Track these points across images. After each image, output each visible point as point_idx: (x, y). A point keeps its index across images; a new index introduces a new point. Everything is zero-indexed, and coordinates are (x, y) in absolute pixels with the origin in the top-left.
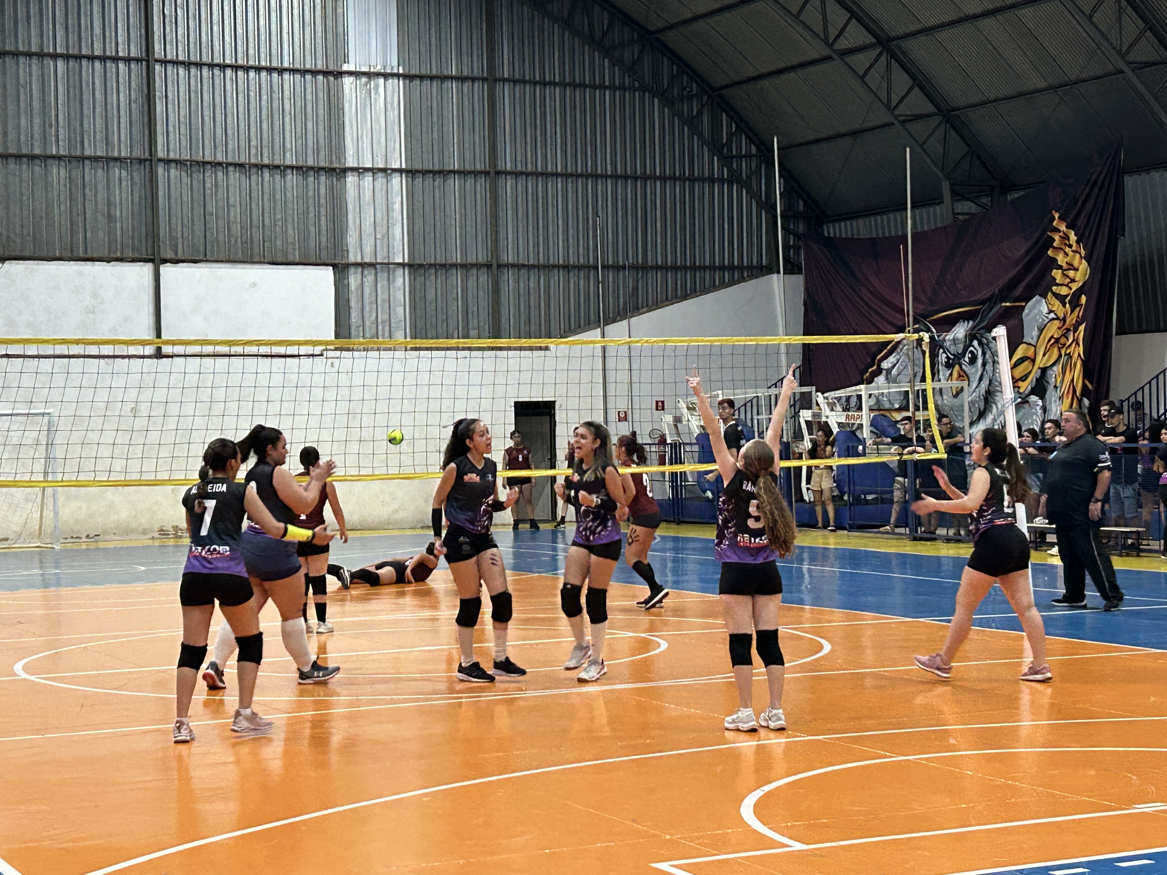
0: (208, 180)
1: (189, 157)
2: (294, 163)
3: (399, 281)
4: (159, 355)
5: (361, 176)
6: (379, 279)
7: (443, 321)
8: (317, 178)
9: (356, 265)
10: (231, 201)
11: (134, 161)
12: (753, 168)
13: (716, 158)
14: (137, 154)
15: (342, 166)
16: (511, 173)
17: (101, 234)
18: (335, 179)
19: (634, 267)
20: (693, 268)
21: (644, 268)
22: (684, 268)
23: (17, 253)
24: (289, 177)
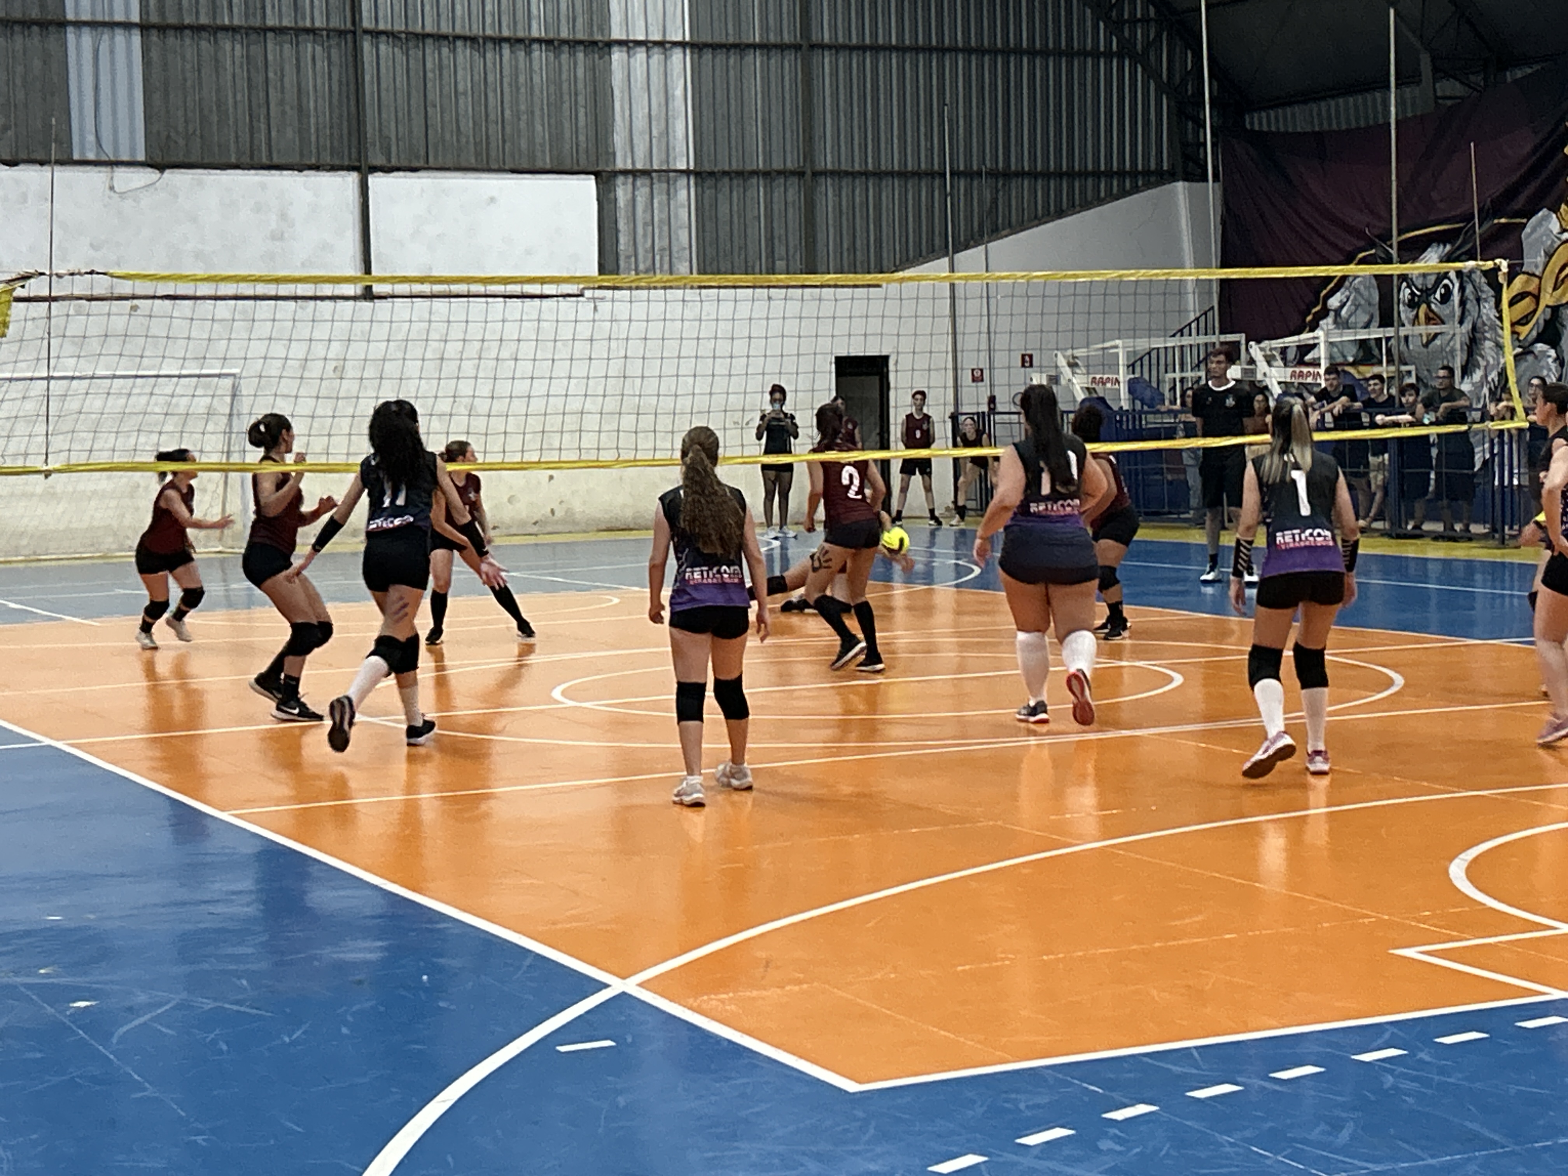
0: (429, 59)
1: (403, 28)
2: (543, 34)
3: (682, 194)
4: (368, 295)
5: (631, 52)
6: (655, 191)
7: (740, 248)
8: (572, 54)
9: (625, 172)
10: (461, 88)
11: (331, 34)
12: (1152, 37)
13: (1102, 24)
14: (335, 23)
15: (606, 39)
16: (830, 47)
17: (290, 133)
18: (596, 56)
19: (993, 174)
20: (1071, 175)
21: (1007, 175)
22: (1059, 175)
23: (181, 159)
24: (536, 54)
